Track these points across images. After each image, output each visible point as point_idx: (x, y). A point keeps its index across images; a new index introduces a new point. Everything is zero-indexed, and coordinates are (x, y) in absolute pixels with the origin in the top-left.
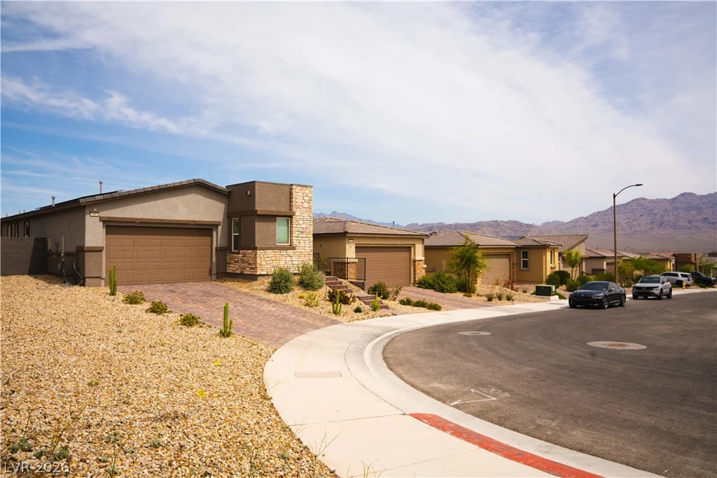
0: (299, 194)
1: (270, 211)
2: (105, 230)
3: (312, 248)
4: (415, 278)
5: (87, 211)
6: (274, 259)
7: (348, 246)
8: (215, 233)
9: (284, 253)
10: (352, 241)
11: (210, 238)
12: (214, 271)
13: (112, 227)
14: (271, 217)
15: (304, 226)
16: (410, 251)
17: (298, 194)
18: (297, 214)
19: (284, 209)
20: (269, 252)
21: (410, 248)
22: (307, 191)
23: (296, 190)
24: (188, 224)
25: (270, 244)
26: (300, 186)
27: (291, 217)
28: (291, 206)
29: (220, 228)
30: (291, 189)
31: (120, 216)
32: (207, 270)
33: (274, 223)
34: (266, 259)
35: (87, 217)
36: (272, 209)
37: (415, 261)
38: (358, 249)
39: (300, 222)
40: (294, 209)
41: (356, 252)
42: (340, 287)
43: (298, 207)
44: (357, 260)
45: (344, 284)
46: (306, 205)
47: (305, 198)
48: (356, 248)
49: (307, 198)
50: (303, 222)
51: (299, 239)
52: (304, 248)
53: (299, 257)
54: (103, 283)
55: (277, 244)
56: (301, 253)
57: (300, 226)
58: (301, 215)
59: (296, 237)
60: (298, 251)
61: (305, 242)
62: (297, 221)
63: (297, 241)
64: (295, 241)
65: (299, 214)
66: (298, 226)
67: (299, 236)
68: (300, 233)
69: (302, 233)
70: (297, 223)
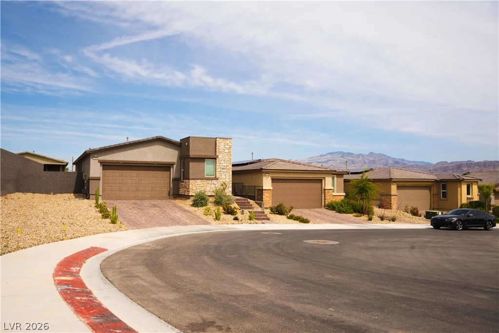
1: (198, 155)
2: (102, 167)
3: (231, 179)
4: (325, 202)
5: (91, 157)
6: (202, 185)
7: (264, 178)
8: (172, 169)
9: (210, 182)
10: (268, 175)
11: (169, 172)
12: (171, 193)
13: (106, 166)
14: (201, 159)
15: (225, 165)
16: (321, 183)
17: (221, 145)
18: (219, 157)
19: (210, 154)
20: (199, 181)
21: (321, 180)
22: (228, 142)
23: (219, 141)
24: (154, 164)
25: (200, 176)
26: (222, 138)
27: (215, 159)
28: (216, 152)
29: (175, 166)
30: (216, 141)
31: (111, 159)
32: (168, 193)
33: (203, 163)
34: (196, 186)
35: (91, 160)
36: (202, 154)
37: (325, 190)
38: (274, 180)
39: (222, 162)
40: (217, 154)
41: (272, 182)
42: (246, 205)
43: (220, 152)
44: (271, 188)
45: (251, 203)
46: (227, 151)
47: (226, 146)
48: (272, 179)
49: (227, 146)
50: (224, 162)
51: (221, 173)
52: (225, 179)
53: (221, 185)
54: (100, 198)
55: (205, 176)
56: (223, 182)
57: (222, 165)
58: (223, 157)
59: (219, 172)
60: (220, 181)
61: (226, 175)
62: (220, 161)
63: (220, 175)
64: (218, 174)
65: (221, 157)
66: (220, 165)
67: (221, 171)
68: (222, 169)
69: (224, 169)
70: (219, 163)
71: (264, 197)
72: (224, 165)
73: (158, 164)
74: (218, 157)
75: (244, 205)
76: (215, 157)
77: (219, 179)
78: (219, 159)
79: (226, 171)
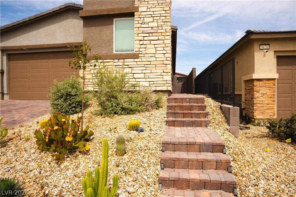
7: (257, 55)
9: (121, 62)
13: (12, 55)
18: (140, 9)
25: (104, 52)
33: (109, 26)
39: (146, 20)
40: (137, 4)
41: (278, 64)
44: (276, 76)
45: (208, 110)
48: (278, 57)
50: (151, 19)
51: (145, 42)
52: (154, 55)
53: (145, 68)
54: (6, 97)
55: (114, 52)
56: (149, 63)
57: (147, 26)
58: (148, 10)
59: (140, 41)
60: (143, 60)
61: (156, 46)
62: (142, 19)
63: (142, 46)
64: (139, 46)
65: (145, 9)
66: (143, 26)
67: (145, 38)
68: (147, 35)
69: (151, 35)
70: (141, 22)
71: (256, 95)
72: (151, 25)
74: (137, 9)
75: (184, 115)
76: (132, 11)
77: (140, 55)
78: (139, 13)
79: (156, 38)
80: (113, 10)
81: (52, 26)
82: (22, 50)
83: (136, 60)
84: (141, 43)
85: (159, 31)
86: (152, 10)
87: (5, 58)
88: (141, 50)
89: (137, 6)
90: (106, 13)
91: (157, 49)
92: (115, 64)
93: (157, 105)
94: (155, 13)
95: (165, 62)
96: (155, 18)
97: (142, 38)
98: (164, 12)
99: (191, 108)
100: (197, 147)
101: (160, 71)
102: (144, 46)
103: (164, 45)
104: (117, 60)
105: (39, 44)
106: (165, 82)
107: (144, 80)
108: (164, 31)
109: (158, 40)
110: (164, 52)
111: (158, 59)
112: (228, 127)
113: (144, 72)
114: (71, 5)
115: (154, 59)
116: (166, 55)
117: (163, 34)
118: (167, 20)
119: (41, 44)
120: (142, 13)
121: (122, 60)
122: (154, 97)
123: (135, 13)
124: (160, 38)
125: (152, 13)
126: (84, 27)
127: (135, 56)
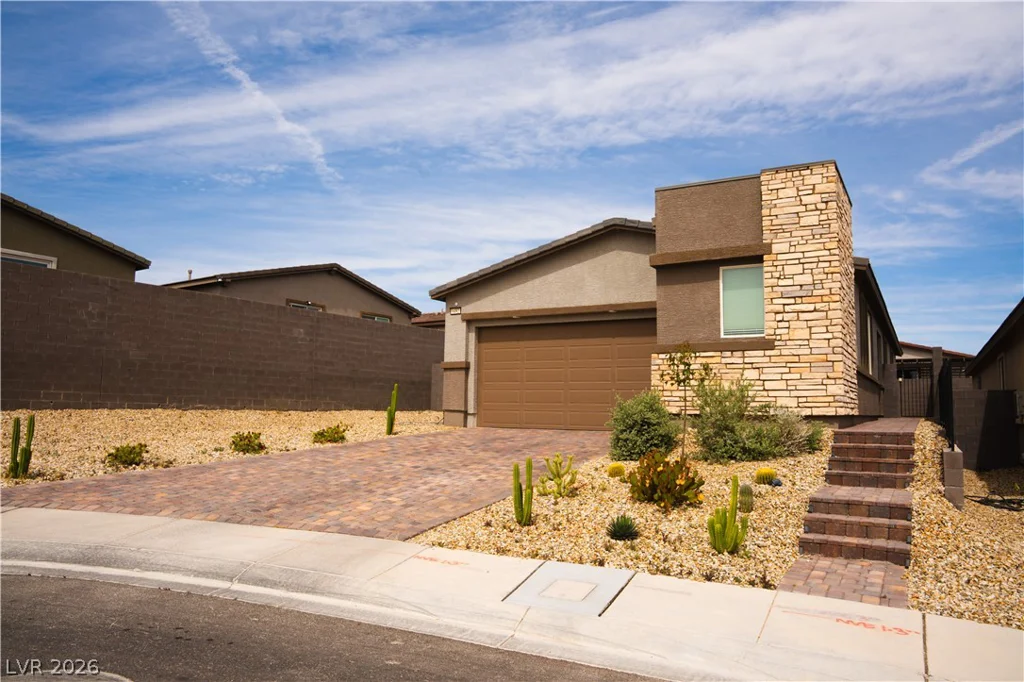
0: (781, 194)
1: (682, 254)
5: (448, 307)
9: (737, 357)
13: (485, 329)
14: (705, 268)
15: (807, 279)
18: (775, 248)
19: (736, 241)
22: (816, 179)
23: (769, 183)
24: (608, 313)
25: (700, 335)
26: (787, 169)
27: (759, 259)
28: (762, 230)
30: (761, 185)
31: (489, 310)
33: (710, 283)
35: (448, 316)
36: (705, 247)
39: (789, 270)
40: (767, 237)
42: (878, 466)
43: (777, 231)
45: (913, 457)
46: (812, 219)
47: (806, 200)
49: (816, 198)
50: (799, 269)
51: (787, 317)
52: (806, 342)
53: (787, 370)
54: (471, 421)
55: (722, 336)
56: (796, 359)
57: (790, 282)
58: (793, 249)
59: (777, 313)
60: (784, 352)
61: (810, 324)
62: (780, 268)
63: (781, 325)
64: (774, 324)
65: (784, 247)
66: (781, 283)
67: (787, 308)
68: (792, 301)
69: (799, 300)
70: (777, 275)
72: (799, 280)
73: (619, 312)
74: (768, 249)
75: (864, 466)
76: (758, 253)
77: (776, 343)
78: (773, 257)
79: (811, 307)
80: (720, 251)
81: (574, 267)
82: (511, 319)
83: (768, 353)
84: (779, 317)
85: (815, 293)
86: (799, 248)
87: (473, 336)
88: (778, 332)
89: (769, 241)
90: (704, 259)
91: (813, 330)
92: (724, 361)
93: (812, 445)
94: (806, 255)
95: (831, 357)
96: (806, 266)
97: (780, 308)
98: (827, 253)
99: (881, 452)
100: (864, 509)
101: (819, 376)
102: (786, 325)
103: (828, 322)
104: (729, 354)
105: (546, 306)
106: (831, 399)
107: (787, 393)
108: (828, 292)
109: (815, 310)
110: (829, 336)
111: (814, 351)
112: (942, 488)
113: (785, 377)
114: (618, 222)
115: (808, 351)
116: (833, 343)
117: (825, 299)
118: (832, 270)
119: (551, 306)
120: (780, 257)
121: (739, 354)
122: (805, 430)
123: (765, 257)
124: (818, 306)
125: (801, 255)
126: (658, 284)
127: (766, 345)
